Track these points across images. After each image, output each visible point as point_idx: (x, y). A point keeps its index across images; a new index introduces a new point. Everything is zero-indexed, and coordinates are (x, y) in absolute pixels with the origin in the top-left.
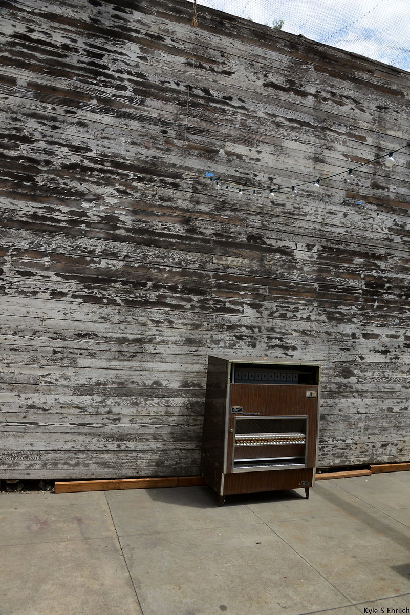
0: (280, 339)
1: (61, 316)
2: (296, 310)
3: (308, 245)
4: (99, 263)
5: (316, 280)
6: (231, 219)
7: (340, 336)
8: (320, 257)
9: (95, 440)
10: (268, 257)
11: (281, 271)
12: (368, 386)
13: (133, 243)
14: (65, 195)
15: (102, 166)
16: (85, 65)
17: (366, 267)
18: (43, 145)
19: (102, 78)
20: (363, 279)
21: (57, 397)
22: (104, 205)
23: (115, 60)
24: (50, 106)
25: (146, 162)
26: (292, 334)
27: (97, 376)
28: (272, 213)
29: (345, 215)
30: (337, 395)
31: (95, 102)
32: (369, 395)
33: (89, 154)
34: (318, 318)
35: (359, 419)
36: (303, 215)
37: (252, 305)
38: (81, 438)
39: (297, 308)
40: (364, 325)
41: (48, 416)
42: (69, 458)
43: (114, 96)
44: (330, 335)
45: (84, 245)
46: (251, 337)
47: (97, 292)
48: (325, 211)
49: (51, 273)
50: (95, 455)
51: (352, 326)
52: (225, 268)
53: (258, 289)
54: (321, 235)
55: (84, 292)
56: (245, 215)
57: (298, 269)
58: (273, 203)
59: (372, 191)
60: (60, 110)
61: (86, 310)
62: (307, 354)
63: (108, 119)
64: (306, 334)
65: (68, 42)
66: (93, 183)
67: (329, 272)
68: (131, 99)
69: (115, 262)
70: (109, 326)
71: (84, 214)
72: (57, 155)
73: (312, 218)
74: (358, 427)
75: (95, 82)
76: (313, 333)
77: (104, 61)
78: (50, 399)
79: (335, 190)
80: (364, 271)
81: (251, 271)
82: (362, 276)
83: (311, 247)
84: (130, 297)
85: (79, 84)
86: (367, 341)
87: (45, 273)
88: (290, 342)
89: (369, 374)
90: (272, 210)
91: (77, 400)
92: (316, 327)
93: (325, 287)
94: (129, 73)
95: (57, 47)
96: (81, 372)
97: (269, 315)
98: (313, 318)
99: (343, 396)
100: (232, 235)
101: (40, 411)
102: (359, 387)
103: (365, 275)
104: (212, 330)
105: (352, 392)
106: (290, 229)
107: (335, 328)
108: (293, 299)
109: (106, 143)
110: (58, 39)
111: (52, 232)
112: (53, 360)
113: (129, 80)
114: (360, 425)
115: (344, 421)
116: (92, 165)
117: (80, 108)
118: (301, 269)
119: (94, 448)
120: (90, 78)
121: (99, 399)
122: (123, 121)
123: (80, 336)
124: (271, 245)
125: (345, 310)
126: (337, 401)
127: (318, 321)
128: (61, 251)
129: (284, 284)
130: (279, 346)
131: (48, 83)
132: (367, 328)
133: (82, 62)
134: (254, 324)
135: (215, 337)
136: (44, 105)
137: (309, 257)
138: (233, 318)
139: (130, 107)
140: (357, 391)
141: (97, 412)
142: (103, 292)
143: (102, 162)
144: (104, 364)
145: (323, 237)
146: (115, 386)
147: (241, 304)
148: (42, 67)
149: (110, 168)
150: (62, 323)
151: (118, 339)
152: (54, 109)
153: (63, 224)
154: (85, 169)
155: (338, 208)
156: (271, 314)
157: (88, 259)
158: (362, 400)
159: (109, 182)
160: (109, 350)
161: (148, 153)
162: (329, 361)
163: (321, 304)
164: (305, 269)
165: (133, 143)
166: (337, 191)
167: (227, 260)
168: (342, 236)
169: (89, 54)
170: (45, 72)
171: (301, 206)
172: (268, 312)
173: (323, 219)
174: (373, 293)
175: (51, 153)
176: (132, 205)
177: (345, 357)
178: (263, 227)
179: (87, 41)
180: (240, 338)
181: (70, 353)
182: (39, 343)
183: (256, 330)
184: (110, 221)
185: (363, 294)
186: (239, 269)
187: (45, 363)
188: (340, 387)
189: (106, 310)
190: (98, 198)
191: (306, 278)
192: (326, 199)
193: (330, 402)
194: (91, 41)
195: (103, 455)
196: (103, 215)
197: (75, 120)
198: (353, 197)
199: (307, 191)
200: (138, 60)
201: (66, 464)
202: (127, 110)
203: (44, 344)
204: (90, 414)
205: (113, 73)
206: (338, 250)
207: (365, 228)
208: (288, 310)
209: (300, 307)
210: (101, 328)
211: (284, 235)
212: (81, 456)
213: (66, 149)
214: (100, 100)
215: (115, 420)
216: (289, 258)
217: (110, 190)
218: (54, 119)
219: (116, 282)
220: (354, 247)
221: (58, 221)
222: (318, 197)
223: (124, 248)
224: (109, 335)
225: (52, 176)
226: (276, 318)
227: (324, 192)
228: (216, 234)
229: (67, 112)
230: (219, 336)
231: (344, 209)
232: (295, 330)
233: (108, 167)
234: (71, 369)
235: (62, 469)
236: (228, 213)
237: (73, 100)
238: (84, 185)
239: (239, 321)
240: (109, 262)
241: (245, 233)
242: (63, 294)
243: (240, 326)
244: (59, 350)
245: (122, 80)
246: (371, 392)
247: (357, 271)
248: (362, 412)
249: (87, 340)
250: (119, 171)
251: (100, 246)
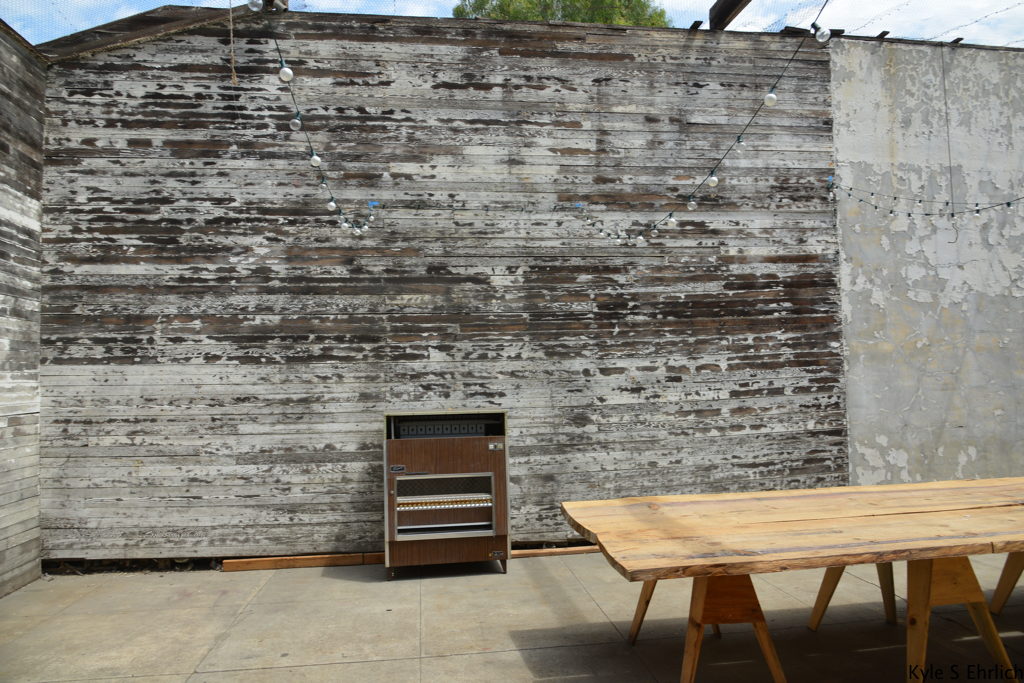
0: (482, 385)
1: (218, 381)
2: (501, 348)
3: (509, 268)
4: (253, 320)
5: (525, 309)
6: (404, 252)
7: (566, 375)
8: (527, 280)
9: (264, 513)
10: (456, 288)
11: (475, 303)
12: (615, 436)
13: (290, 293)
14: (211, 252)
15: (248, 215)
16: (220, 111)
17: (594, 284)
18: (184, 203)
19: (240, 121)
20: (594, 300)
21: (219, 467)
22: (253, 256)
23: (253, 98)
24: (187, 162)
25: (297, 203)
26: (496, 378)
27: (260, 443)
28: (456, 236)
29: (560, 224)
30: (568, 449)
31: (235, 147)
32: (618, 446)
33: (233, 204)
34: (532, 355)
35: (605, 478)
36: (499, 233)
37: (440, 348)
38: (249, 511)
39: (502, 345)
40: (601, 358)
41: (212, 489)
42: (238, 533)
43: (255, 137)
44: (551, 374)
45: (235, 303)
46: (443, 386)
47: (254, 352)
48: (529, 223)
49: (203, 337)
50: (265, 529)
51: (583, 360)
52: (402, 308)
53: (445, 329)
54: (527, 253)
55: (240, 353)
56: (422, 244)
57: (497, 299)
58: (457, 224)
59: (596, 187)
60: (199, 163)
61: (243, 372)
62: (521, 400)
63: (251, 163)
64: (517, 376)
65: (201, 90)
66: (240, 234)
67: (543, 296)
68: (273, 137)
69: (271, 317)
70: (270, 387)
71: (233, 270)
72: (199, 211)
73: (512, 234)
74: (604, 489)
75: (233, 126)
76: (527, 374)
77: (242, 102)
78: (213, 471)
79: (541, 195)
80: (594, 290)
81: (435, 308)
82: (592, 296)
83: (514, 270)
84: (290, 353)
85: (217, 132)
86: (607, 378)
87: (197, 337)
88: (495, 387)
89: (614, 419)
90: (456, 233)
91: (241, 470)
92: (530, 366)
93: (538, 315)
94: (270, 109)
95: (190, 98)
96: (244, 439)
97: (464, 358)
98: (524, 355)
99: (579, 450)
100: (407, 269)
101: (203, 484)
102: (602, 437)
103: (596, 295)
104: (391, 381)
105: (592, 444)
106: (482, 251)
107: (558, 365)
108: (494, 335)
109: (250, 189)
110: (190, 89)
111: (201, 293)
112: (212, 428)
113: (271, 116)
114: (608, 486)
115: (582, 482)
116: (237, 215)
117: (219, 157)
118: (502, 297)
119: (263, 522)
120: (227, 123)
121: (266, 467)
122: (267, 162)
123: (239, 400)
124: (458, 274)
125: (571, 341)
126: (569, 456)
127: (532, 359)
128: (211, 312)
129: (481, 318)
130: (481, 394)
131: (184, 138)
132: (605, 361)
133: (218, 108)
134: (445, 370)
135: (396, 389)
136: (182, 161)
137: (512, 282)
138: (417, 365)
139: (273, 145)
140: (599, 443)
141: (264, 482)
142: (260, 351)
143: (248, 211)
144: (267, 429)
145: (529, 255)
146: (282, 452)
147: (426, 348)
148: (176, 122)
149: (257, 216)
150: (220, 389)
151: (282, 400)
152: (192, 163)
153: (212, 283)
154: (230, 221)
155: (548, 216)
156: (467, 356)
157: (241, 317)
158: (608, 453)
159: (257, 231)
160: (271, 414)
161: (297, 193)
162: (553, 407)
163: (534, 337)
164: (508, 297)
165: (280, 184)
166: (543, 195)
167: (402, 299)
168: (557, 251)
169: (224, 97)
170: (181, 127)
171: (496, 222)
172: (462, 354)
173: (528, 233)
174: (610, 317)
175: (192, 211)
176: (285, 252)
177: (576, 400)
178: (447, 254)
179: (221, 84)
180: (428, 388)
181: (230, 419)
182: (196, 412)
183: (448, 376)
184: (262, 273)
185: (595, 319)
186: (420, 308)
187: (204, 432)
188: (573, 439)
189: (265, 370)
190: (247, 250)
191: (510, 307)
192: (530, 208)
193: (559, 458)
194: (226, 84)
195: (274, 530)
196: (253, 267)
197: (215, 171)
198: (569, 199)
199: (502, 202)
200: (279, 92)
201: (234, 540)
202: (271, 149)
203: (201, 412)
204: (257, 484)
205: (252, 113)
206: (554, 269)
207: (590, 236)
208: (489, 349)
209: (505, 344)
210: (261, 390)
211: (475, 260)
212: (250, 531)
213: (208, 204)
214: (241, 145)
215: (284, 490)
216: (485, 286)
217: (259, 239)
218: (193, 174)
219: (273, 338)
220: (575, 262)
221: (206, 281)
222: (518, 207)
223: (279, 301)
224: (270, 397)
225: (196, 234)
226: (473, 360)
227: (526, 200)
228: (387, 271)
229: (206, 164)
230: (401, 388)
231: (557, 216)
232: (501, 373)
233: (254, 214)
234: (232, 436)
235: (231, 546)
236: (399, 244)
237: (211, 150)
238: (231, 238)
239: (425, 368)
240: (264, 317)
241: (424, 265)
242: (218, 358)
243: (427, 374)
244: (218, 417)
245: (262, 117)
246: (620, 443)
247: (583, 291)
248: (608, 468)
249: (246, 404)
250: (267, 217)
251: (252, 301)
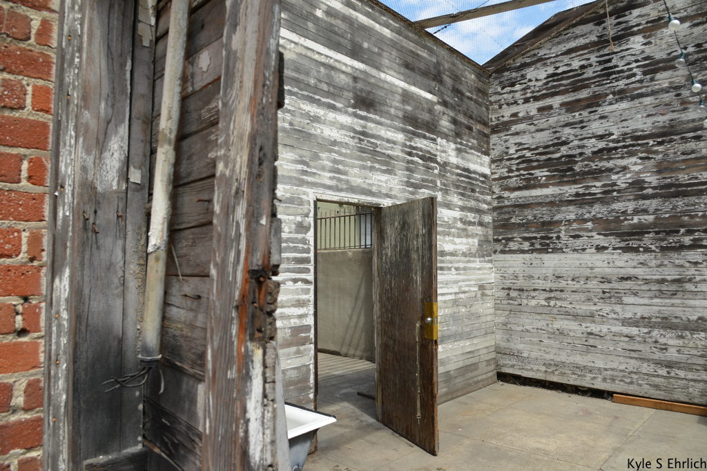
1: (606, 265)
4: (632, 220)
9: (645, 365)
13: (661, 197)
14: (597, 174)
15: (624, 143)
16: (599, 73)
18: (576, 143)
19: (614, 76)
21: (609, 327)
22: (630, 173)
23: (622, 58)
24: (577, 114)
25: (664, 127)
27: (641, 311)
31: (611, 96)
33: (612, 137)
38: (633, 361)
41: (604, 342)
42: (624, 376)
43: (626, 85)
45: (617, 208)
47: (634, 244)
49: (594, 234)
50: (646, 377)
55: (623, 245)
60: (585, 113)
61: (625, 259)
63: (624, 105)
65: (584, 62)
66: (618, 158)
68: (641, 81)
69: (646, 217)
70: (647, 270)
71: (614, 184)
72: (587, 147)
75: (608, 81)
77: (614, 62)
78: (604, 329)
84: (664, 244)
85: (596, 89)
87: (590, 234)
91: (626, 330)
94: (637, 61)
95: (576, 70)
96: (627, 308)
101: (597, 337)
109: (625, 124)
110: (576, 64)
111: (591, 204)
112: (603, 299)
113: (637, 67)
116: (616, 145)
117: (599, 105)
119: (645, 371)
120: (604, 80)
121: (646, 330)
122: (637, 101)
123: (623, 279)
128: (600, 216)
131: (574, 98)
133: (596, 72)
136: (573, 114)
139: (641, 88)
141: (645, 341)
142: (638, 242)
143: (624, 140)
144: (646, 301)
146: (659, 320)
148: (568, 89)
149: (631, 143)
150: (608, 270)
151: (658, 280)
152: (580, 114)
153: (599, 196)
154: (609, 150)
157: (622, 218)
159: (631, 154)
160: (650, 290)
161: (662, 120)
165: (649, 116)
169: (600, 63)
170: (572, 91)
175: (583, 147)
176: (656, 166)
179: (598, 54)
181: (616, 293)
182: (591, 286)
184: (638, 184)
187: (597, 300)
189: (643, 257)
190: (625, 168)
194: (602, 53)
195: (653, 379)
196: (630, 181)
197: (597, 117)
200: (643, 47)
201: (621, 381)
202: (640, 91)
203: (595, 287)
204: (638, 342)
205: (622, 68)
210: (640, 272)
212: (634, 376)
213: (593, 140)
214: (614, 93)
215: (662, 349)
217: (633, 159)
218: (582, 122)
219: (649, 233)
221: (595, 194)
223: (653, 204)
224: (648, 277)
225: (586, 163)
229: (590, 112)
233: (629, 142)
234: (618, 305)
235: (619, 384)
237: (593, 102)
238: (611, 162)
240: (641, 217)
242: (605, 248)
244: (607, 291)
245: (631, 69)
249: (629, 282)
250: (640, 142)
251: (631, 206)
